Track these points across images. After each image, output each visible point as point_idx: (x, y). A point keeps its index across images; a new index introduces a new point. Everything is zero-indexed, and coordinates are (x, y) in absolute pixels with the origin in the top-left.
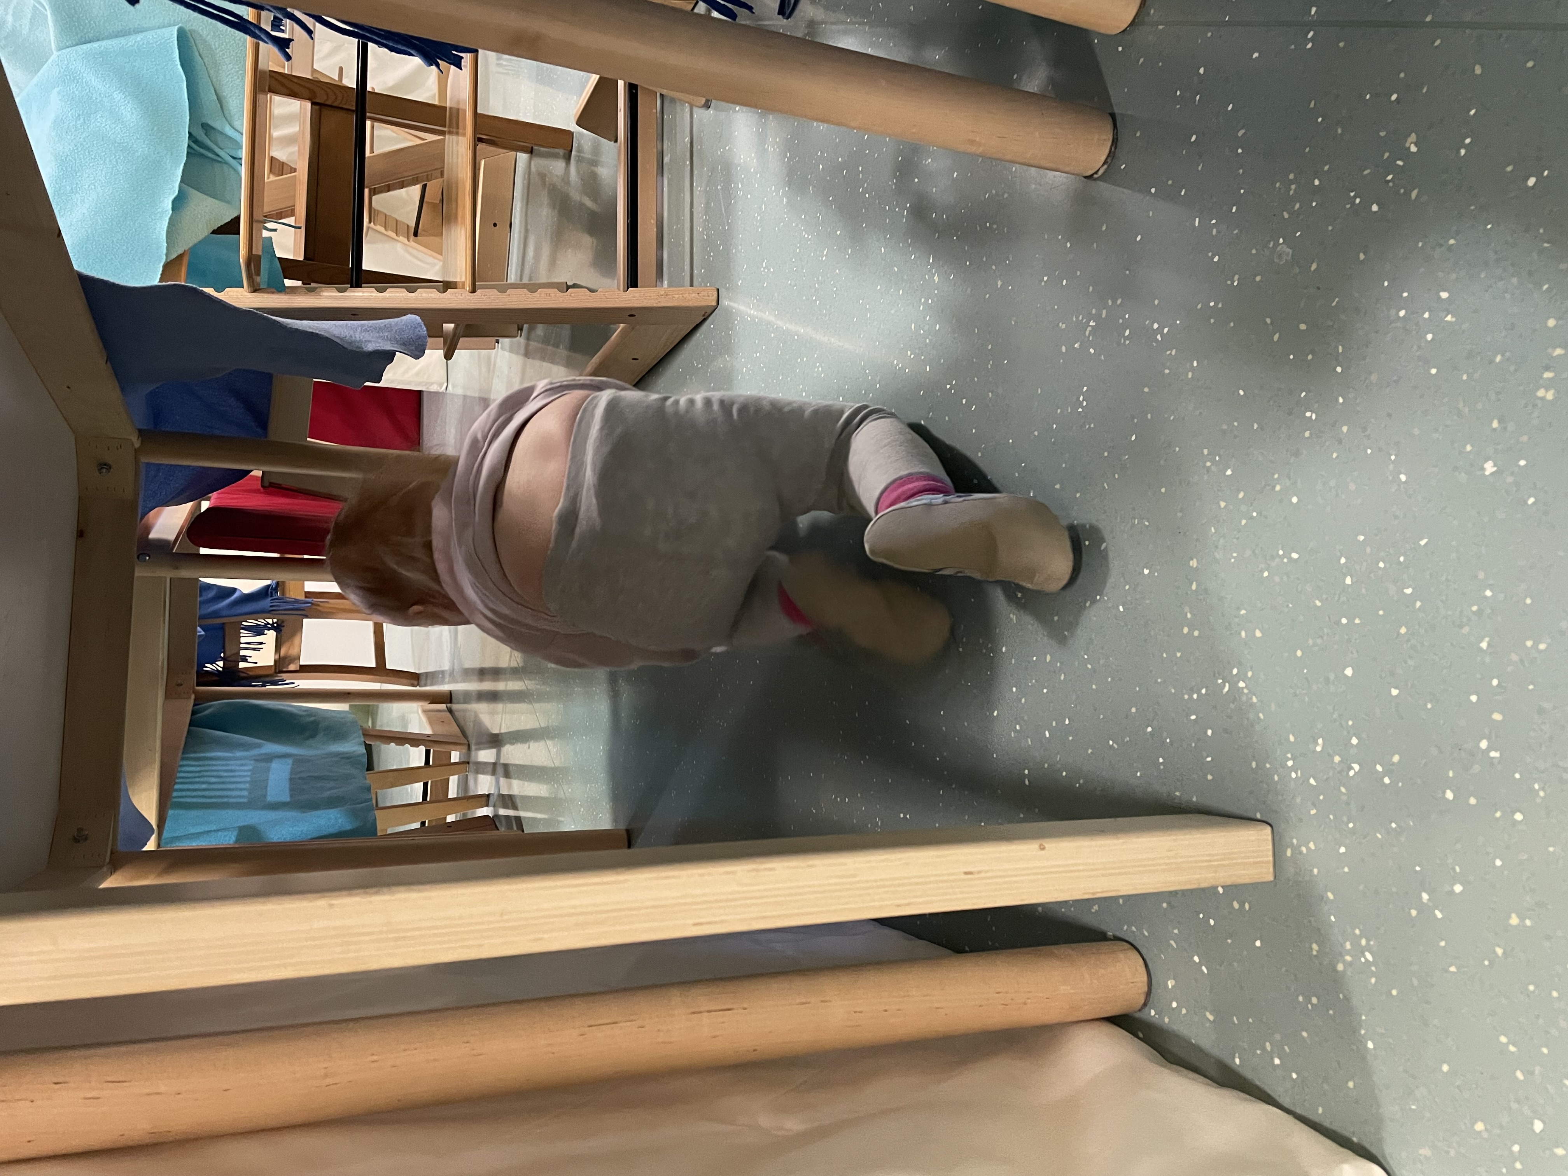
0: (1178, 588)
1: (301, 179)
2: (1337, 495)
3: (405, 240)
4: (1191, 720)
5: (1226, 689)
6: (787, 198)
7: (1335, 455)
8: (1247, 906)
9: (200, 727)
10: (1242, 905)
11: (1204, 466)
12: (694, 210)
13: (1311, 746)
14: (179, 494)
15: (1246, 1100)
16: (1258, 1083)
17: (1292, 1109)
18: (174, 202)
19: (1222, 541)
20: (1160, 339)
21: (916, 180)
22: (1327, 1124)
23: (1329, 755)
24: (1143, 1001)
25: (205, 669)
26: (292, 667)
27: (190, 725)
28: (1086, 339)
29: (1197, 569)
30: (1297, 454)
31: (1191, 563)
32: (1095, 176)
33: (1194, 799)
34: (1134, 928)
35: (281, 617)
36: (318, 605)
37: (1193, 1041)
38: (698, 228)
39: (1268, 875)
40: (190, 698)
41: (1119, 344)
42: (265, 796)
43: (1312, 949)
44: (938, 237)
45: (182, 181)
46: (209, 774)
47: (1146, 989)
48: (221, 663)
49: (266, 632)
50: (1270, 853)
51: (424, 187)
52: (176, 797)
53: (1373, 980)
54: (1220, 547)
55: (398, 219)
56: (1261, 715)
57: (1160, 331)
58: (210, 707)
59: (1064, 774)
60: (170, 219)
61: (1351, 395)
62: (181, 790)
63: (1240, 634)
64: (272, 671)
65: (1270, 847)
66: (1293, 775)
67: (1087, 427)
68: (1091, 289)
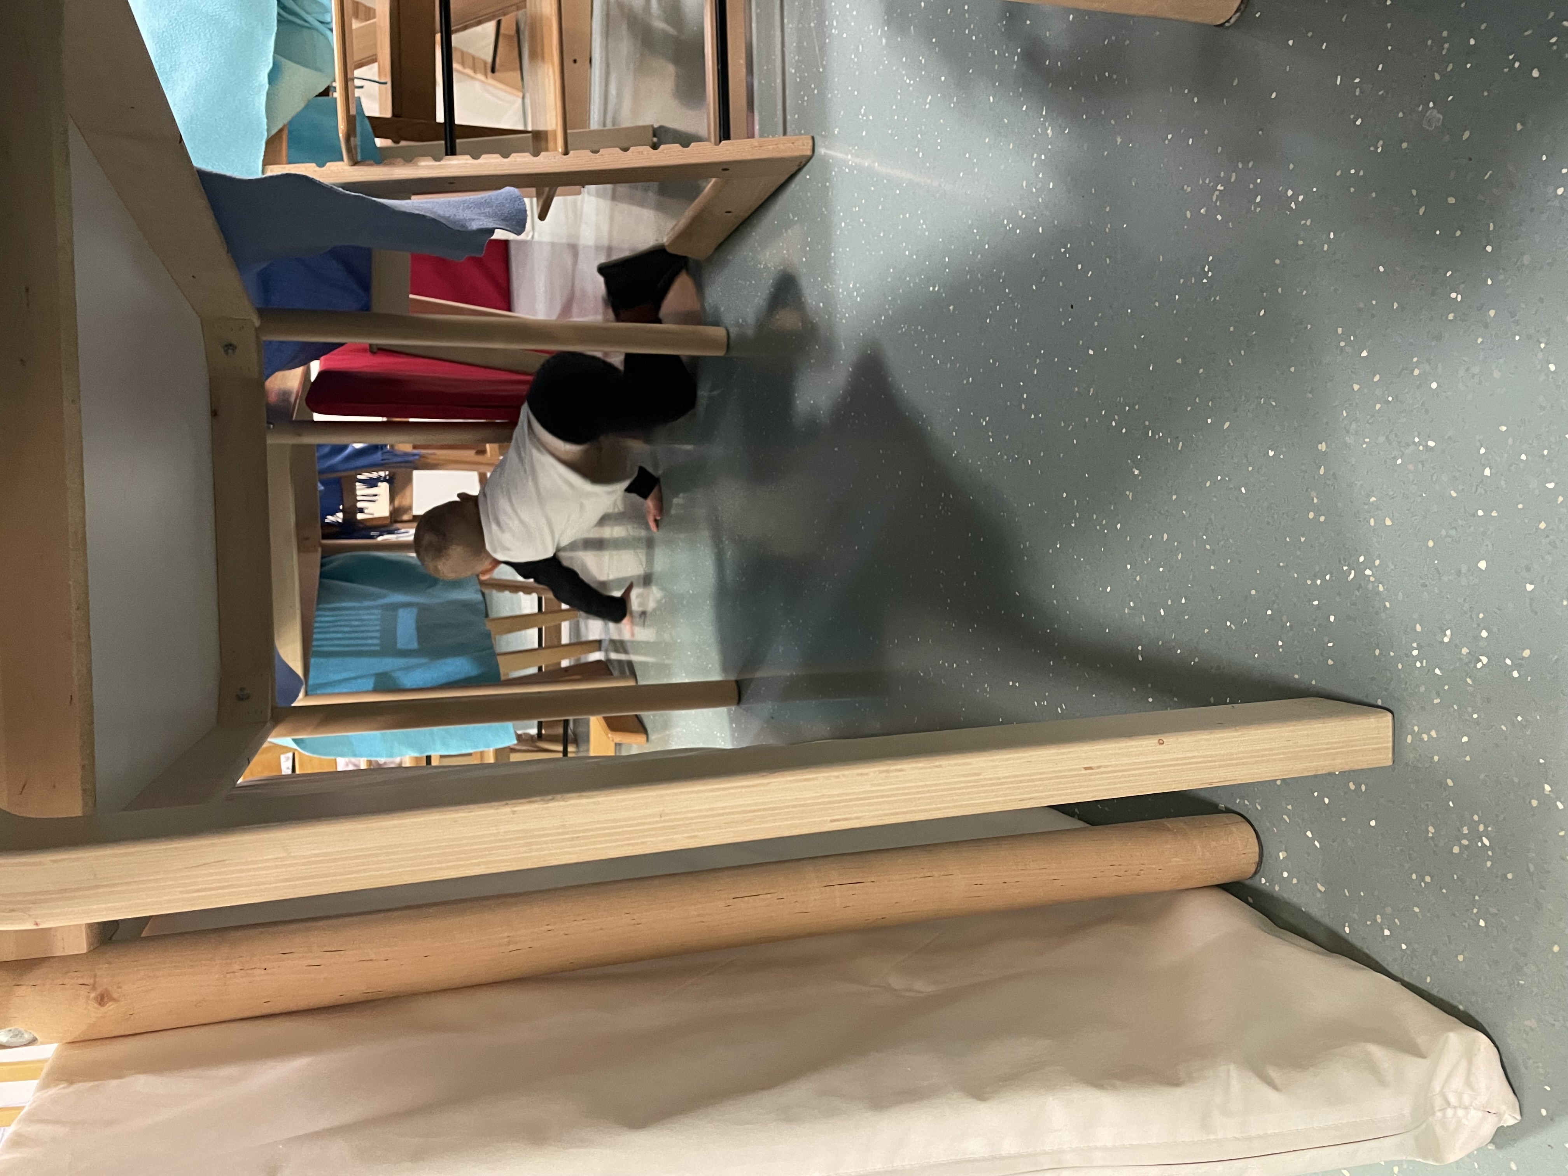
0: (1305, 472)
1: (382, 26)
2: (1480, 383)
3: (483, 78)
4: (1313, 605)
5: (1352, 576)
6: (887, 39)
7: (1480, 340)
8: (1363, 788)
9: (329, 579)
10: (1358, 786)
11: (1338, 346)
12: (786, 49)
13: (1438, 637)
14: (291, 360)
15: (1354, 968)
16: (1367, 951)
17: (1400, 976)
18: (270, 75)
19: (1354, 426)
20: (1294, 208)
21: (1028, 22)
22: (1434, 992)
23: (1456, 646)
24: (1254, 870)
25: (325, 521)
26: (406, 517)
27: (321, 577)
28: (1213, 205)
29: (1325, 453)
30: (1438, 337)
31: (1320, 446)
32: (1227, 24)
33: (1314, 682)
34: (1246, 802)
35: (393, 470)
36: (427, 458)
37: (1303, 909)
38: (791, 70)
39: (1385, 759)
40: (317, 550)
41: (1249, 210)
42: (395, 644)
43: (1428, 831)
44: (1051, 87)
45: (276, 51)
46: (344, 623)
47: (1257, 859)
48: (340, 515)
49: (379, 484)
50: (1391, 739)
51: (499, 22)
52: (317, 647)
53: (1489, 864)
54: (1351, 431)
55: (474, 54)
56: (1387, 604)
57: (1294, 198)
58: (337, 558)
59: (1179, 651)
60: (268, 93)
61: (1501, 277)
62: (320, 639)
63: (1368, 522)
64: (388, 522)
65: (1390, 734)
66: (1418, 664)
67: (1213, 299)
68: (1220, 149)
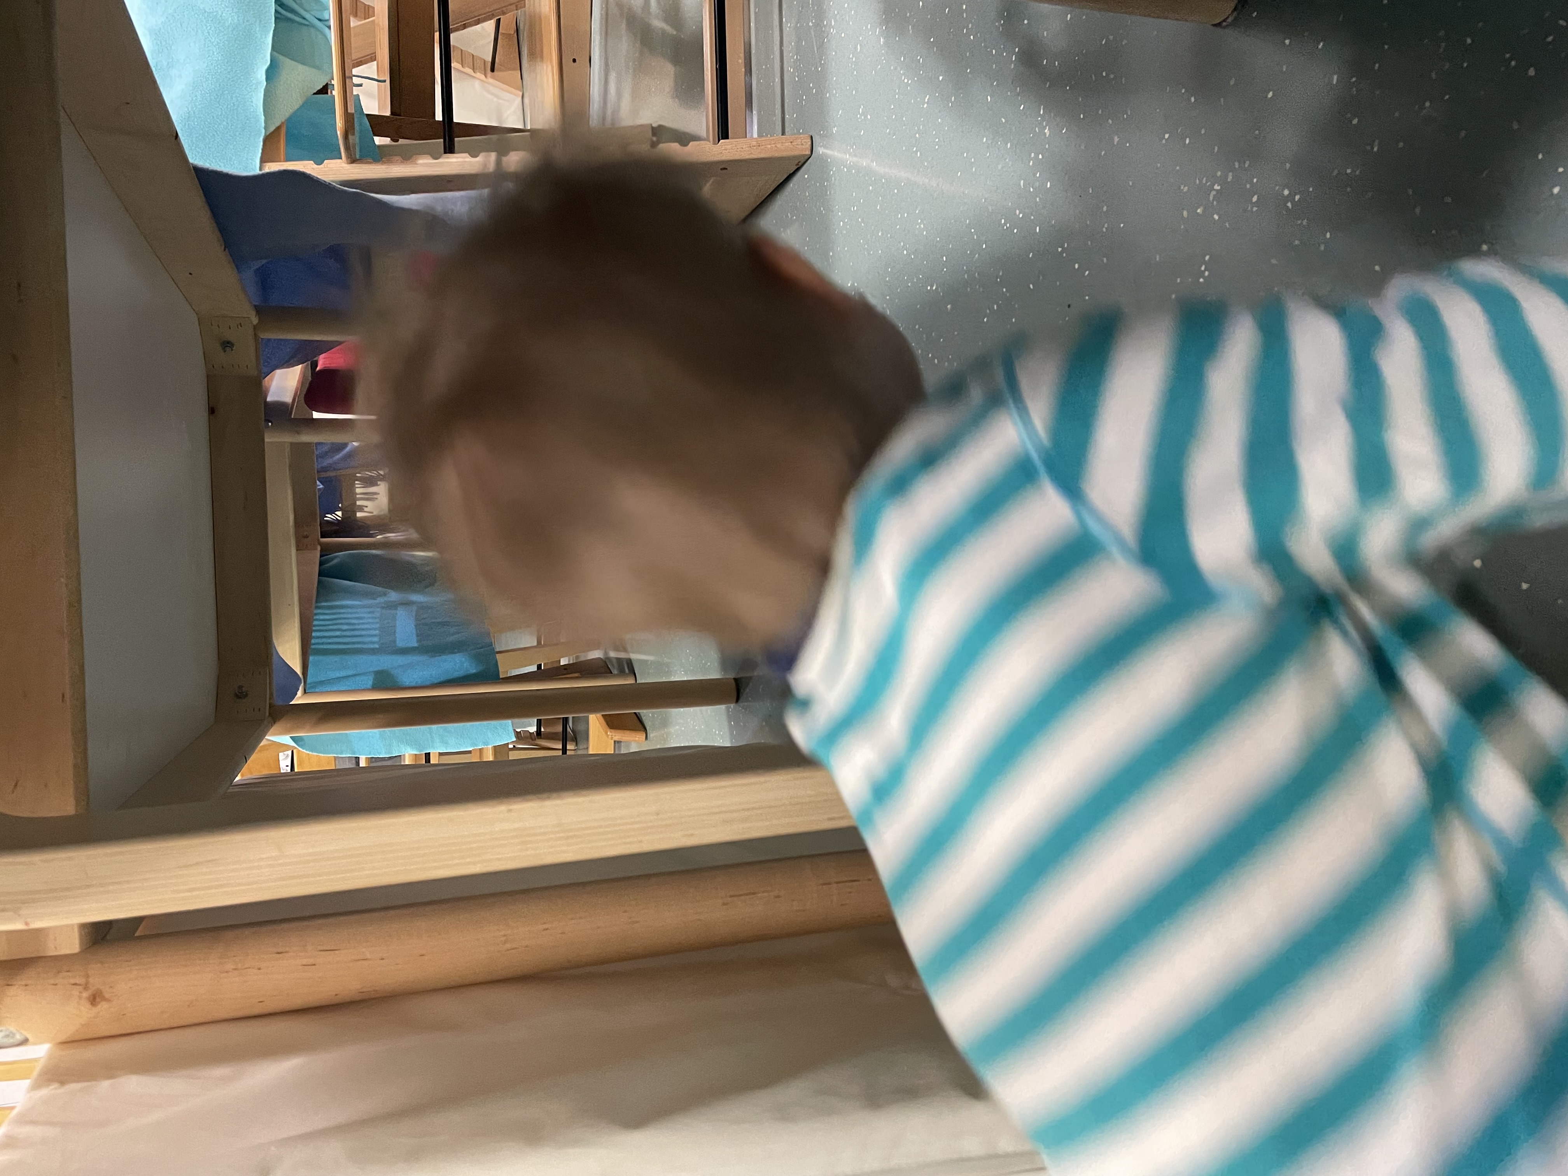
1: (381, 23)
3: (482, 77)
6: (885, 38)
9: (328, 577)
12: (784, 48)
14: (292, 357)
18: (268, 72)
20: (1290, 207)
21: (1026, 22)
25: (325, 519)
27: (319, 575)
28: (1210, 204)
32: (1224, 24)
38: (789, 69)
40: (316, 549)
41: (1245, 210)
42: (395, 642)
44: (1049, 86)
45: (273, 49)
46: (343, 621)
48: (339, 513)
49: (379, 483)
51: (498, 21)
52: (314, 644)
55: (474, 54)
57: (1291, 197)
58: (336, 557)
60: (265, 90)
62: (318, 637)
64: (386, 520)
68: (1216, 149)
